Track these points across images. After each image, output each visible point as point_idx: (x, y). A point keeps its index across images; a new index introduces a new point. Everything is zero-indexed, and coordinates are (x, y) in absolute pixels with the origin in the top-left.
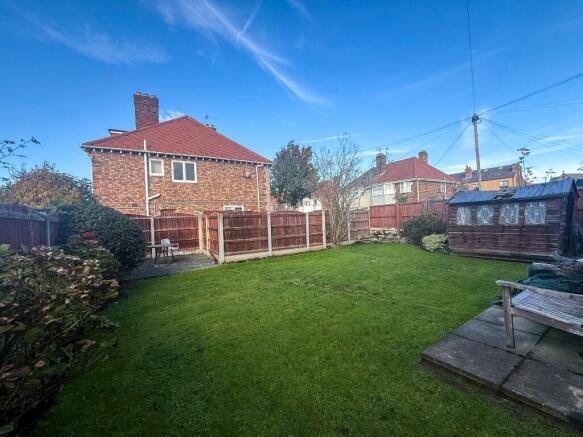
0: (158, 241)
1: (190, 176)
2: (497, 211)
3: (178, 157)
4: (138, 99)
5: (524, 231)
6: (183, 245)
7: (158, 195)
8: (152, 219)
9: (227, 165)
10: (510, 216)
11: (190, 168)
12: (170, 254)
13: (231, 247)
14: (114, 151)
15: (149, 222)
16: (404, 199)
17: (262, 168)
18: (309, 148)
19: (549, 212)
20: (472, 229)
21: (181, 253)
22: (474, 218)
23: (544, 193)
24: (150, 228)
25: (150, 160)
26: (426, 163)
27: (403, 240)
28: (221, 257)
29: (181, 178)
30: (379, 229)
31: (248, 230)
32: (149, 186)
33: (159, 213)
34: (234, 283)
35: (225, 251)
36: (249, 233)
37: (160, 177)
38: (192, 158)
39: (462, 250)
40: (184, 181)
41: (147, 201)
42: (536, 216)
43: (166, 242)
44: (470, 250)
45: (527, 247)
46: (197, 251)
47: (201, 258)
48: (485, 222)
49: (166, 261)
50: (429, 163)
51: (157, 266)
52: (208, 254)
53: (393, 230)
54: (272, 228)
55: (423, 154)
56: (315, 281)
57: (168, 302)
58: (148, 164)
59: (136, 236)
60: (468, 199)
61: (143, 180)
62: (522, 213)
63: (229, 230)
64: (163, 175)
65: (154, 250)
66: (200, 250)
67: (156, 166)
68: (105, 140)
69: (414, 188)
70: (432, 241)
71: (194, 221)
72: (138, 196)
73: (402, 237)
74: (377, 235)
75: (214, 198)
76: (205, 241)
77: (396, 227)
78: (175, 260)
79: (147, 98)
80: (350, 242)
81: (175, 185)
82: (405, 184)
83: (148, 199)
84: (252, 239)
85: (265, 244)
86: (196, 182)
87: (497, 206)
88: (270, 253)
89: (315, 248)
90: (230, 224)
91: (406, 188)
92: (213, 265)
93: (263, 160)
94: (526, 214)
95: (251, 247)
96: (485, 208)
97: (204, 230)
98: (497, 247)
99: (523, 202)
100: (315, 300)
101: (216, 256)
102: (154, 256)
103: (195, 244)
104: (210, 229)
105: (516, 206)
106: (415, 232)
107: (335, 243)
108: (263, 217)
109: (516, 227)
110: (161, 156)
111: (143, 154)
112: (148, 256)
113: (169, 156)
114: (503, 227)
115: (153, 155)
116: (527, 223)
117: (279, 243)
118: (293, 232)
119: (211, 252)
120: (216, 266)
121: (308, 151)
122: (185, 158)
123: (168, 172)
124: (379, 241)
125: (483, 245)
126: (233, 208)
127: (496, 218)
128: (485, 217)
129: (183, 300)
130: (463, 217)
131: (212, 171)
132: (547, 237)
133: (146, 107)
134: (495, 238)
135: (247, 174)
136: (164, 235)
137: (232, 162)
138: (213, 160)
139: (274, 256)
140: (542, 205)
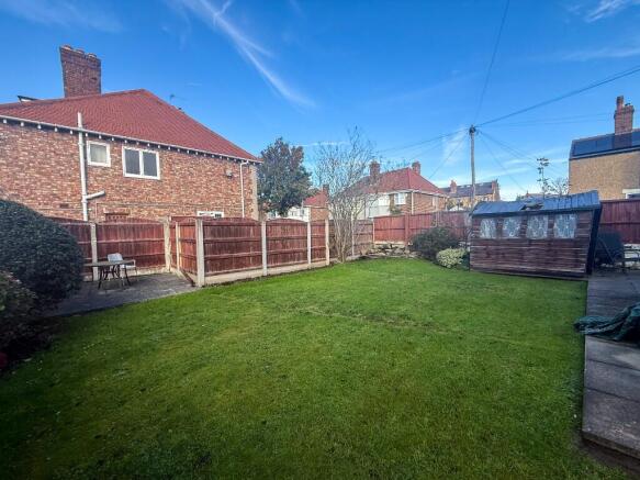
0: (102, 256)
1: (150, 170)
2: (525, 223)
3: (131, 143)
4: (67, 56)
5: (552, 246)
6: (143, 261)
7: (102, 193)
8: (93, 226)
9: (202, 160)
10: (538, 229)
11: (149, 159)
12: (122, 275)
13: (213, 265)
14: (27, 125)
15: (87, 230)
16: (398, 212)
17: (248, 166)
18: (300, 149)
19: (580, 225)
20: (496, 242)
21: (139, 273)
22: (499, 231)
23: (575, 205)
24: (89, 239)
25: (88, 142)
26: (418, 175)
27: (413, 255)
28: (201, 278)
29: (138, 172)
30: (384, 243)
31: (237, 242)
32: (87, 178)
33: (103, 218)
34: (226, 316)
35: (206, 270)
36: (238, 247)
37: (105, 169)
38: (153, 146)
39: (484, 265)
40: (142, 175)
41: (84, 200)
42: (566, 229)
43: (117, 257)
44: (493, 266)
45: (554, 261)
46: (162, 270)
47: (169, 280)
48: (511, 236)
49: (115, 285)
50: (422, 174)
51: (102, 293)
52: (180, 273)
53: (401, 244)
54: (267, 239)
55: (416, 165)
56: (338, 309)
57: (126, 355)
58: (85, 148)
59: (65, 250)
60: (494, 210)
61: (78, 170)
62: (551, 226)
63: (212, 241)
64: (109, 165)
65: (96, 270)
66: (167, 267)
67: (98, 152)
68: (10, 107)
69: (409, 201)
70: (449, 256)
71: (159, 229)
72: (69, 193)
73: (411, 251)
74: (384, 249)
75: (185, 200)
76: (174, 257)
77: (404, 239)
78: (131, 282)
79: (83, 56)
80: (354, 257)
81: (128, 180)
82: (400, 196)
83: (85, 198)
84: (240, 254)
85: (258, 260)
86: (158, 178)
87: (525, 218)
88: (265, 271)
89: (316, 265)
90: (213, 234)
91: (401, 200)
92: (188, 289)
93: (250, 156)
94: (555, 226)
95: (240, 264)
96: (511, 220)
97: (173, 242)
98: (521, 262)
99: (552, 214)
100: (353, 337)
101: (192, 277)
102: (96, 276)
103: (160, 260)
104: (183, 241)
105: (546, 219)
106: (427, 247)
107: (340, 259)
108: (255, 225)
109: (544, 240)
110: (105, 138)
111: (76, 133)
112: (87, 278)
113: (118, 140)
114: (531, 241)
115: (93, 136)
116: (556, 237)
117: (274, 258)
118: (292, 245)
119: (184, 272)
120: (194, 290)
121: (299, 152)
122: (143, 145)
123: (116, 162)
124: (387, 255)
125: (507, 261)
126: (213, 214)
127: (523, 231)
128: (511, 229)
129: (152, 348)
130: (487, 230)
131: (182, 165)
132: (576, 252)
133: (81, 69)
134: (521, 254)
135: (229, 172)
136: (112, 249)
137: (209, 155)
138: (183, 151)
139: (269, 276)
140: (572, 218)
